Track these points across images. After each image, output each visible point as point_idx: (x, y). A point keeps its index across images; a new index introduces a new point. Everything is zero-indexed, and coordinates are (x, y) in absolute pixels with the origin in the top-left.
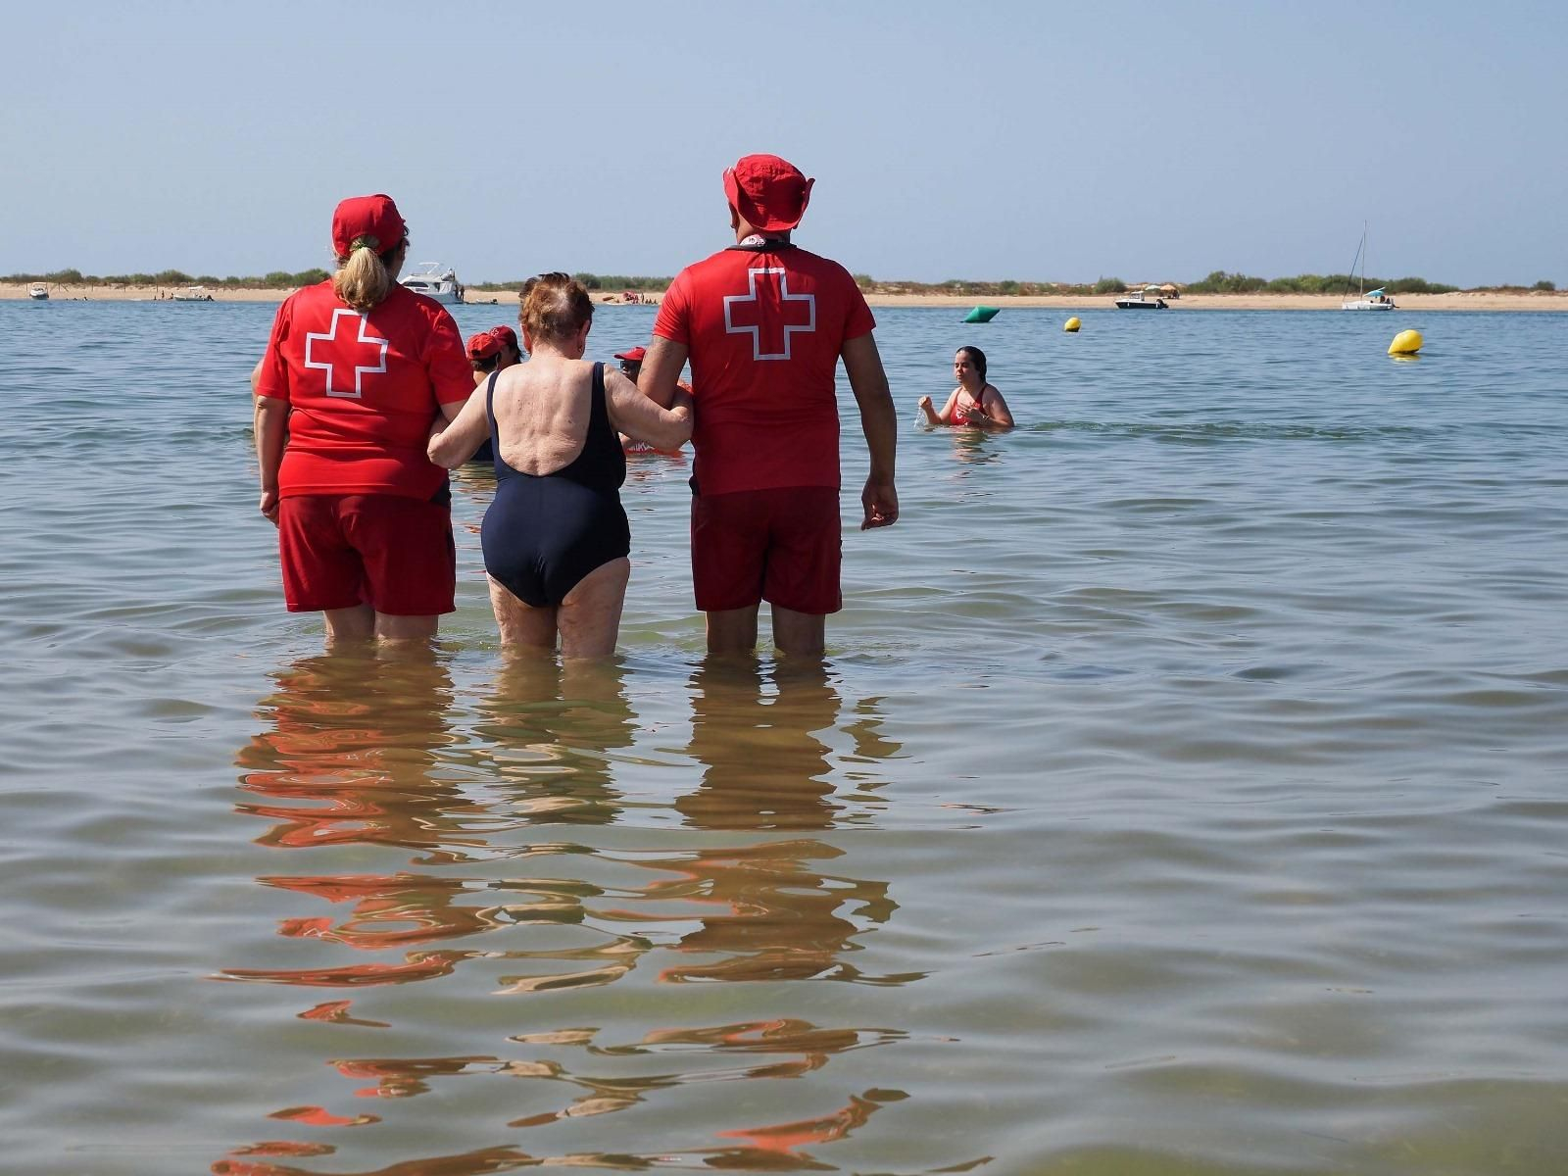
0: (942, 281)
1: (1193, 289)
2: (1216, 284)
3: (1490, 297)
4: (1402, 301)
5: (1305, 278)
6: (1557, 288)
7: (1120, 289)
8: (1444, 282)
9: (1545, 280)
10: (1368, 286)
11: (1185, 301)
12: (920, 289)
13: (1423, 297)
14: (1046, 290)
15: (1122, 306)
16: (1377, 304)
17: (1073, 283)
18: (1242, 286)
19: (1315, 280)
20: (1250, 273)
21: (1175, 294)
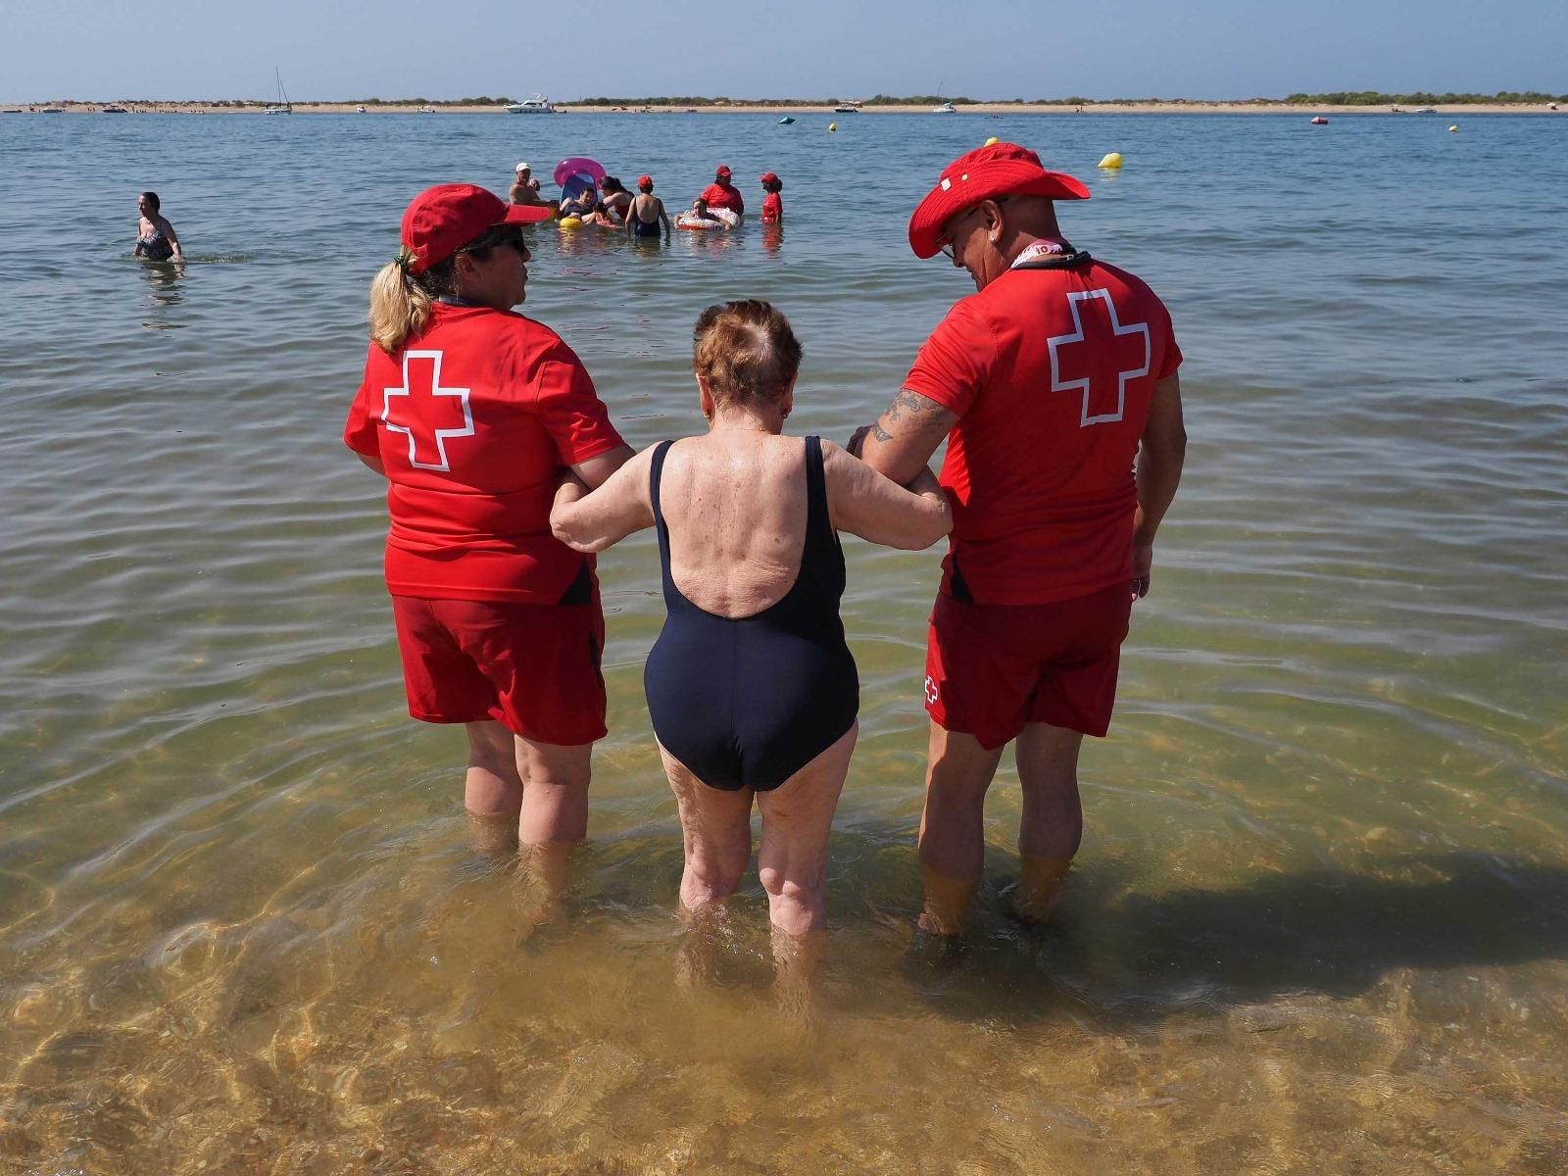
0: (759, 100)
1: (868, 103)
2: (878, 101)
3: (996, 106)
4: (960, 108)
5: (916, 97)
6: (1025, 102)
7: (837, 103)
8: (977, 99)
9: (1019, 98)
10: (946, 101)
11: (865, 108)
12: (750, 104)
13: (967, 106)
14: (803, 104)
15: (837, 110)
16: (948, 110)
17: (816, 100)
18: (889, 101)
19: (921, 99)
20: (893, 96)
21: (861, 105)
